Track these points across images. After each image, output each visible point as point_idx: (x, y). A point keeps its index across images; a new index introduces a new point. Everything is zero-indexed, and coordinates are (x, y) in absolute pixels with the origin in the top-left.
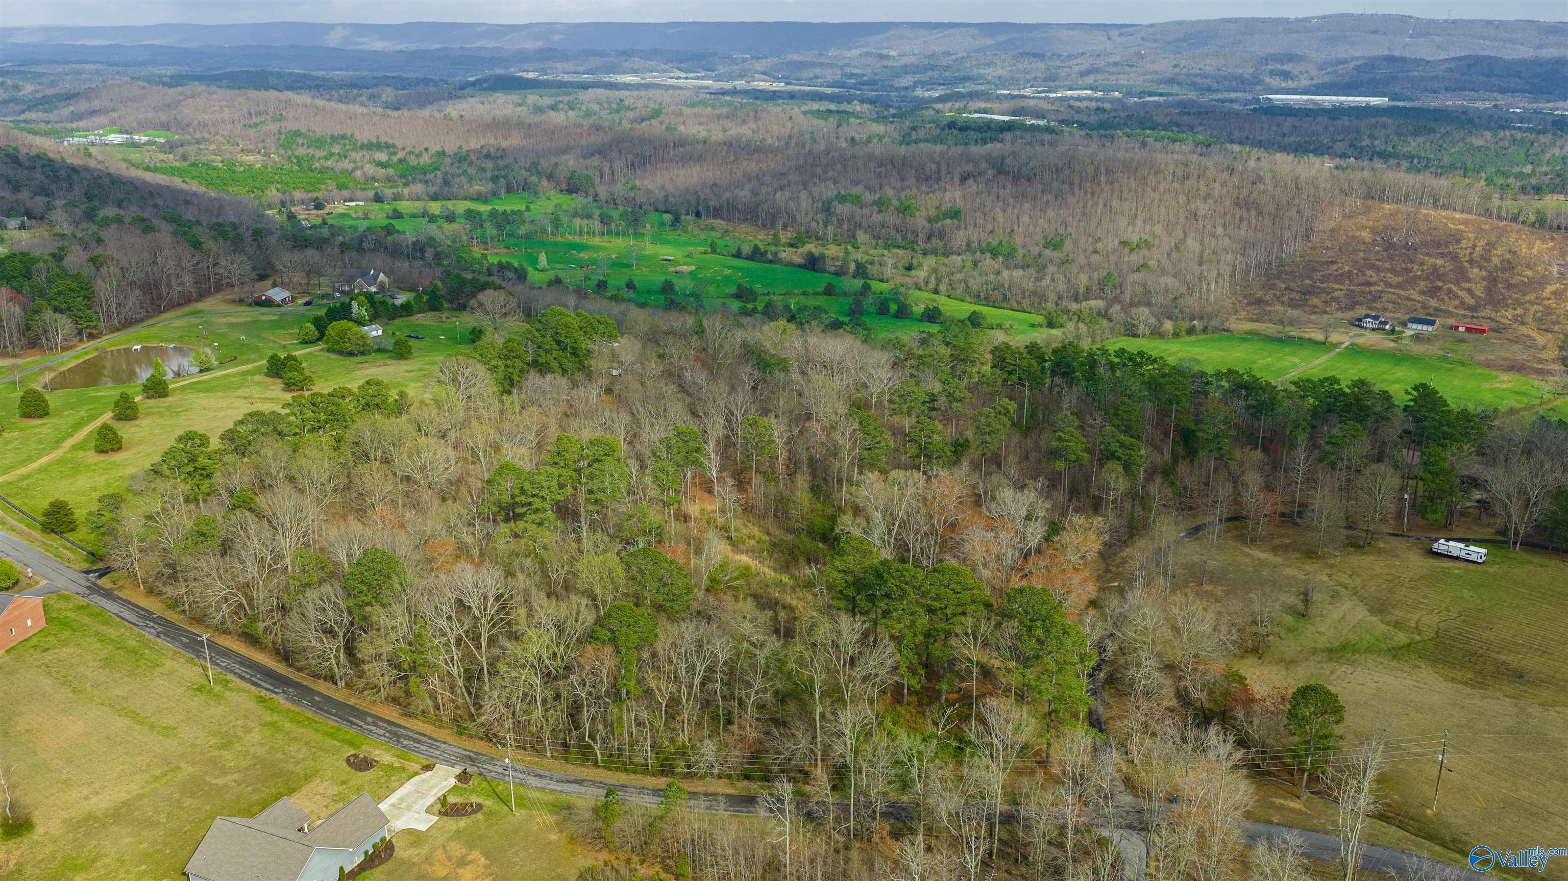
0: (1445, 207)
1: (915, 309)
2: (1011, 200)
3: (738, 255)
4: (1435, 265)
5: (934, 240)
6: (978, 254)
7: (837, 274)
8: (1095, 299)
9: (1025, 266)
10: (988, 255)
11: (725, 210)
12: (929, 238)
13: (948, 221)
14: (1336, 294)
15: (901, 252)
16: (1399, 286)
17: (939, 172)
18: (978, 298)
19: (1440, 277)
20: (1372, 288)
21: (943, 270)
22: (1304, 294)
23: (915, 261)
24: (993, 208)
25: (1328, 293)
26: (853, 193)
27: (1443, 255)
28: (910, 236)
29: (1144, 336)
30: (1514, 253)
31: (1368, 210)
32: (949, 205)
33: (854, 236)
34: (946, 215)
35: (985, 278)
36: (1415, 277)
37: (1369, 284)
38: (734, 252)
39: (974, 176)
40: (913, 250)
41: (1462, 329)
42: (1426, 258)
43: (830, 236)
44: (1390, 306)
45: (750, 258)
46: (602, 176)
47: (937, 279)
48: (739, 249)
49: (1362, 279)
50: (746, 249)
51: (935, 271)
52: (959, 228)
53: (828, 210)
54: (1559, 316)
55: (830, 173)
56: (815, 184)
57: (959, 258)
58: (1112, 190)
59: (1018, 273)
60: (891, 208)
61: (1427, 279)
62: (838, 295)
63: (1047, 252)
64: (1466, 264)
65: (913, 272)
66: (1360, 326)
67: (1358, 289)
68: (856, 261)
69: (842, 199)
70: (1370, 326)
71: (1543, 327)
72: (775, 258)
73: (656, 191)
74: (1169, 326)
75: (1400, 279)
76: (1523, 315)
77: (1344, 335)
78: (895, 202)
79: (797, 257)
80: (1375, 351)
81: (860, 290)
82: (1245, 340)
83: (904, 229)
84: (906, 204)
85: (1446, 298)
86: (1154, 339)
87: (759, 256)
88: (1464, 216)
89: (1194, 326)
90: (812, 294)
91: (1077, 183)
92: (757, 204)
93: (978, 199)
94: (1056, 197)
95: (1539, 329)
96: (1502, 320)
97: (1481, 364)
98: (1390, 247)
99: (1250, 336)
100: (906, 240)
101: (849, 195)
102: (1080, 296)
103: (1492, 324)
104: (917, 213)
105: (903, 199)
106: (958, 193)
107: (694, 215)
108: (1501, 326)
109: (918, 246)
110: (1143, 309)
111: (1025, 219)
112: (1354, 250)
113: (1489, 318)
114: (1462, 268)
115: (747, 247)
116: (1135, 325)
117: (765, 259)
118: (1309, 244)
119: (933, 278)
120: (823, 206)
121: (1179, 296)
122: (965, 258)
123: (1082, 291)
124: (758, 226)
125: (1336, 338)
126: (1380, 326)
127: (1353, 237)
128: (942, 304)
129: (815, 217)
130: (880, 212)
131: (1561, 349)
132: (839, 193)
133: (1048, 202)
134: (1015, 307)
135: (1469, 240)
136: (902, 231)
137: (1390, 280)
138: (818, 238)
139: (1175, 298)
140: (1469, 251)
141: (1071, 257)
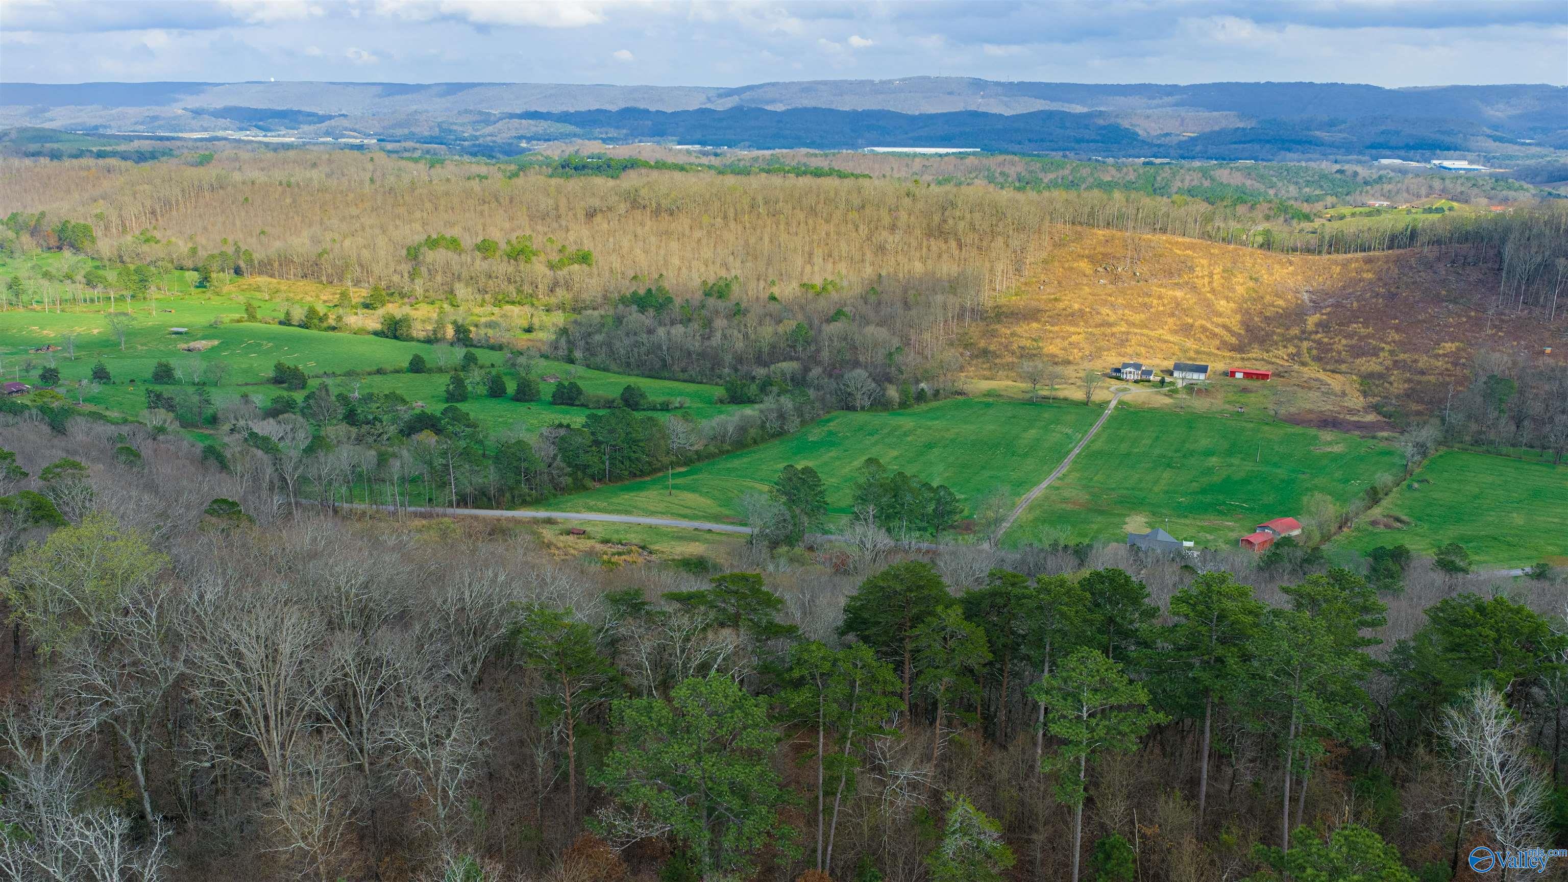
0: (1164, 230)
1: (542, 386)
2: (653, 239)
3: (287, 321)
4: (1176, 298)
5: (559, 292)
6: (621, 306)
7: (428, 341)
8: (784, 360)
9: (686, 321)
10: (634, 307)
11: (276, 265)
12: (552, 290)
13: (576, 267)
14: (1074, 338)
15: (515, 309)
16: (1143, 325)
17: (557, 208)
18: (627, 367)
19: (1186, 312)
20: (1114, 330)
23: (536, 320)
24: (631, 248)
26: (448, 236)
27: (1178, 286)
28: (527, 289)
29: (863, 408)
30: (1256, 280)
31: (1079, 237)
32: (574, 247)
33: (452, 292)
34: (572, 260)
35: (632, 339)
36: (1159, 314)
37: (1110, 325)
38: (282, 316)
39: (601, 211)
40: (533, 305)
41: (1239, 375)
42: (1163, 290)
43: (419, 291)
44: (1143, 350)
45: (303, 325)
46: (107, 228)
47: (569, 342)
48: (288, 313)
49: (1098, 319)
50: (298, 314)
52: (590, 275)
53: (416, 258)
54: (1339, 353)
55: (418, 214)
56: (396, 227)
58: (778, 224)
59: (678, 331)
60: (498, 254)
61: (1172, 315)
62: (430, 371)
63: (711, 301)
64: (1209, 295)
65: (535, 335)
66: (1118, 378)
67: (1097, 331)
68: (455, 323)
69: (432, 244)
70: (1131, 377)
71: (1328, 367)
72: (339, 324)
73: (181, 243)
74: (893, 392)
75: (1143, 316)
76: (1298, 354)
77: (1106, 391)
78: (503, 246)
79: (372, 321)
80: (1152, 410)
81: (462, 363)
82: (988, 405)
83: (518, 279)
84: (519, 247)
85: (1203, 337)
86: (876, 411)
87: (316, 321)
88: (1187, 240)
89: (923, 390)
90: (392, 372)
91: (731, 214)
92: (320, 255)
93: (611, 240)
94: (709, 232)
95: (1324, 370)
96: (1278, 361)
97: (1286, 421)
98: (1116, 279)
99: (991, 400)
100: (522, 292)
101: (443, 238)
102: (765, 357)
103: (1270, 366)
104: (534, 259)
105: (514, 241)
106: (585, 232)
107: (232, 271)
108: (1281, 369)
109: (538, 300)
110: (859, 371)
111: (676, 261)
112: (1077, 284)
113: (1263, 360)
114: (1206, 299)
115: (300, 311)
116: (850, 394)
117: (325, 325)
118: (1022, 280)
119: (563, 341)
120: (409, 253)
121: (893, 350)
122: (603, 313)
123: (766, 350)
124: (321, 282)
125: (1099, 396)
126: (1144, 377)
127: (1071, 269)
128: (580, 378)
129: (398, 268)
130: (485, 258)
131: (1365, 394)
132: (429, 236)
133: (699, 240)
134: (681, 376)
135: (1203, 266)
136: (515, 282)
137: (1131, 319)
138: (402, 296)
139: (890, 354)
140: (1206, 280)
141: (743, 306)
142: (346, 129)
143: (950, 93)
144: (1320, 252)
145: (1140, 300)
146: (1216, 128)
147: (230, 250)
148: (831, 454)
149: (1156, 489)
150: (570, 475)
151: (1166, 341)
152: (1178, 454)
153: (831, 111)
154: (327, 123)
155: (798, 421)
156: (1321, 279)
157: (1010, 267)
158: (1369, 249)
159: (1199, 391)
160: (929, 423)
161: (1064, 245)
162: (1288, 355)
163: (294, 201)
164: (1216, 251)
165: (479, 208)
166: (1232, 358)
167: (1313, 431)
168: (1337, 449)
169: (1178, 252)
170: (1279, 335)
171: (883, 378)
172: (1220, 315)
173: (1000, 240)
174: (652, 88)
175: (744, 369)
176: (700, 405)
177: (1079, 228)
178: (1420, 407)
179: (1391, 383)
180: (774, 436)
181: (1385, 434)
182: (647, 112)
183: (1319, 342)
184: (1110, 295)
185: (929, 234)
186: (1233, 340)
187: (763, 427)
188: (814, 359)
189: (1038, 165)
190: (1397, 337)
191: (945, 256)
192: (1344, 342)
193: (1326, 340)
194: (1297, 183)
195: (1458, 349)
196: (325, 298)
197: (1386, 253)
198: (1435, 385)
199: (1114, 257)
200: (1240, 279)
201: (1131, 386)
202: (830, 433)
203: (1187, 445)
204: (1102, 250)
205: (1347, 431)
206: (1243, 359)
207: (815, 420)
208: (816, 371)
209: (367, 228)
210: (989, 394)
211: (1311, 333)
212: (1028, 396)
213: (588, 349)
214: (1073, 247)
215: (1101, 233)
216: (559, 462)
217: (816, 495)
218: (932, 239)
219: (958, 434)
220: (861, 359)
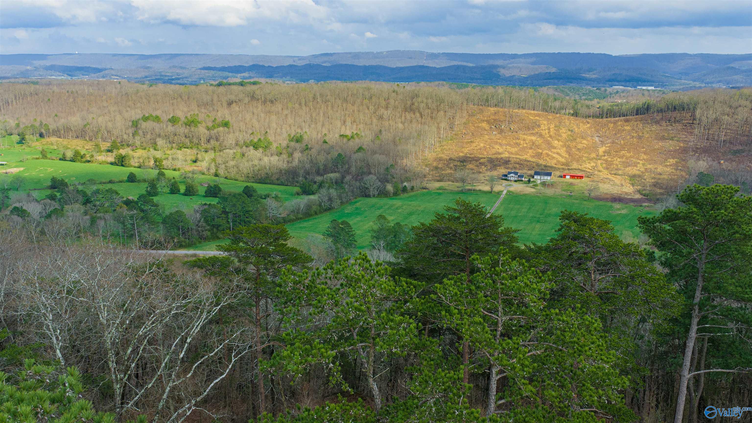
0: (523, 108)
1: (199, 188)
2: (262, 115)
3: (63, 159)
4: (532, 140)
5: (212, 142)
6: (244, 147)
8: (332, 172)
9: (279, 154)
10: (252, 148)
11: (62, 131)
12: (209, 141)
13: (221, 129)
15: (188, 151)
17: (212, 100)
19: (538, 147)
21: (219, 160)
22: (461, 162)
23: (199, 156)
24: (251, 119)
25: (477, 161)
26: (154, 115)
27: (533, 134)
28: (195, 141)
29: (374, 196)
30: (572, 131)
31: (481, 111)
32: (221, 119)
33: (155, 143)
34: (219, 126)
35: (251, 163)
36: (524, 148)
37: (500, 154)
38: (61, 156)
39: (235, 102)
40: (198, 149)
41: (568, 177)
42: (525, 137)
43: (138, 143)
45: (72, 160)
47: (216, 165)
48: (65, 155)
50: (69, 154)
51: (214, 160)
52: (229, 133)
53: (136, 126)
54: (617, 165)
55: (139, 105)
56: (127, 111)
57: (231, 151)
58: (327, 106)
59: (275, 159)
60: (180, 123)
61: (531, 148)
62: (139, 181)
63: (293, 144)
64: (549, 138)
65: (198, 163)
66: (506, 180)
68: (155, 158)
69: (145, 119)
70: (512, 179)
71: (612, 172)
72: (92, 159)
73: (11, 121)
74: (389, 187)
75: (516, 149)
76: (596, 166)
77: (500, 186)
78: (183, 119)
79: (111, 158)
80: (525, 195)
81: (157, 177)
82: (440, 194)
83: (191, 136)
84: (192, 120)
85: (548, 159)
86: (381, 197)
87: (79, 158)
88: (536, 112)
89: (405, 186)
90: (117, 182)
91: (303, 103)
92: (85, 126)
93: (240, 115)
94: (292, 112)
95: (611, 174)
96: (587, 170)
97: (595, 199)
98: (501, 131)
99: (441, 191)
100: (193, 142)
101: (151, 116)
102: (321, 171)
103: (583, 173)
104: (199, 125)
105: (189, 117)
106: (226, 112)
107: (38, 135)
108: (588, 174)
109: (201, 146)
110: (371, 176)
111: (274, 125)
112: (481, 134)
113: (579, 169)
114: (547, 141)
115: (71, 153)
116: (367, 188)
117: (84, 160)
118: (454, 132)
119: (213, 165)
120: (133, 124)
121: (389, 166)
122: (235, 151)
123: (322, 167)
124: (86, 140)
125: (497, 188)
126: (519, 179)
127: (478, 127)
128: (221, 184)
129: (127, 132)
130: (173, 126)
131: (633, 185)
132: (144, 115)
133: (287, 115)
134: (276, 182)
135: (544, 125)
136: (189, 137)
137: (510, 150)
138: (128, 145)
139: (387, 168)
140: (547, 131)
141: (309, 146)
142: (113, 75)
143: (410, 58)
144: (602, 118)
145: (514, 141)
146: (537, 73)
147: (37, 124)
148: (358, 219)
149: (534, 233)
150: (209, 231)
151: (529, 161)
152: (542, 216)
153: (353, 65)
154: (103, 72)
155: (339, 201)
156: (604, 130)
157: (447, 127)
158: (627, 115)
159: (548, 185)
160: (410, 203)
161: (474, 115)
162: (592, 167)
163: (74, 100)
164: (551, 117)
165: (171, 102)
166: (563, 169)
167: (609, 204)
168: (624, 212)
169: (532, 118)
170: (585, 157)
171: (384, 180)
172: (555, 148)
173: (442, 113)
174: (267, 56)
175: (310, 177)
176: (287, 196)
177: (481, 107)
178: (662, 191)
179: (645, 180)
180: (326, 210)
181: (646, 204)
182: (263, 66)
183: (606, 161)
184: (499, 139)
185: (406, 110)
186: (563, 160)
187: (320, 205)
188: (348, 172)
189: (455, 86)
190: (645, 157)
191: (414, 121)
192: (619, 160)
193: (610, 159)
194: (579, 94)
195: (677, 162)
196: (87, 148)
197: (635, 117)
198: (667, 180)
199: (500, 121)
200: (564, 130)
201: (513, 183)
202: (357, 209)
203: (546, 211)
204: (493, 117)
205: (627, 203)
206: (569, 169)
207: (348, 202)
208: (348, 178)
209: (112, 112)
210: (440, 189)
211: (601, 156)
212: (460, 189)
213: (226, 170)
214: (478, 116)
215: (492, 109)
216: (202, 223)
217: (350, 237)
218: (407, 113)
219: (425, 208)
220: (373, 171)
